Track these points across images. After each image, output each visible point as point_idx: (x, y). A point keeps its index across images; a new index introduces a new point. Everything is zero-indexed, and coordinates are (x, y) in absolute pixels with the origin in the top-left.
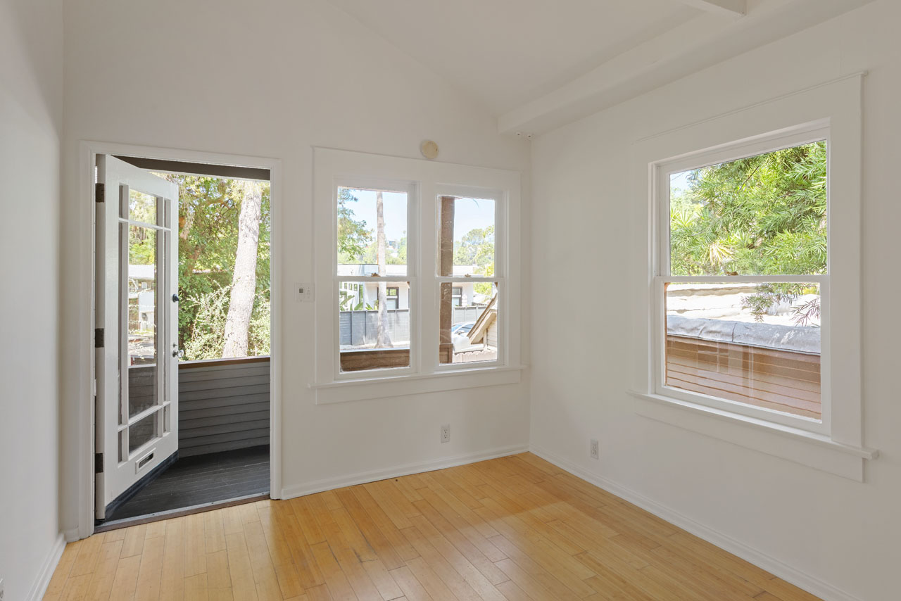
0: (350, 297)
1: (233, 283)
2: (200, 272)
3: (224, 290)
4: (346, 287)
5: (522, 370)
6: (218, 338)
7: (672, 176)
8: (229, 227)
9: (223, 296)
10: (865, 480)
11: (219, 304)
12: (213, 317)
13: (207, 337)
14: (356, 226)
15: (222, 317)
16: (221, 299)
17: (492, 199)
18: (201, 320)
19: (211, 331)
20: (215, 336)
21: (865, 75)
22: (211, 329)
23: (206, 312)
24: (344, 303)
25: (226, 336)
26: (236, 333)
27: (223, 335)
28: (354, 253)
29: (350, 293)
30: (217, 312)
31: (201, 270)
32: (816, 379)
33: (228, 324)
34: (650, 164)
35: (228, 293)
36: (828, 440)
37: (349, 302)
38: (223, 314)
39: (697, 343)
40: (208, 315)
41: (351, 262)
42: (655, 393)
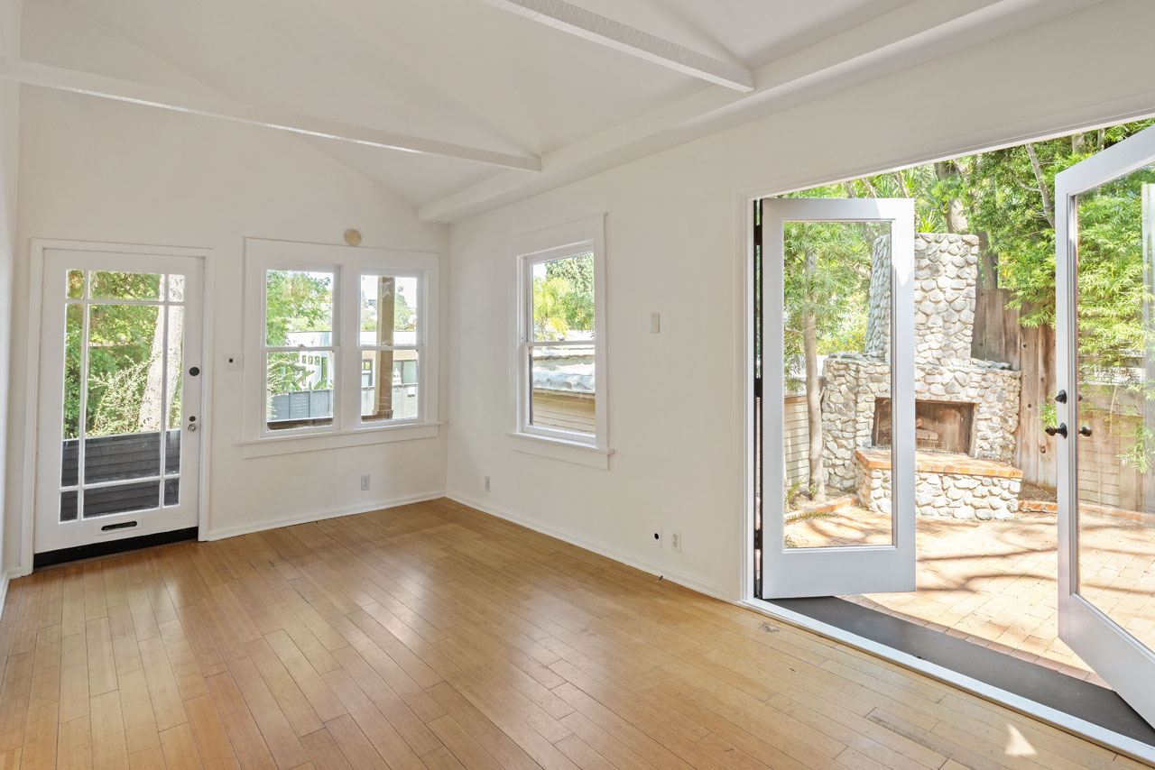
0: (310, 373)
1: (151, 359)
2: (99, 345)
3: (139, 367)
4: (304, 361)
5: (439, 426)
6: (130, 425)
7: (535, 266)
8: (141, 286)
9: (136, 374)
10: (609, 469)
11: (132, 384)
12: (123, 399)
13: (116, 423)
14: (317, 284)
15: (135, 400)
16: (134, 378)
17: (412, 276)
18: (108, 405)
19: (120, 417)
20: (127, 422)
21: (606, 215)
22: (121, 415)
23: (115, 394)
24: (302, 379)
25: (141, 422)
26: (154, 418)
27: (136, 421)
28: (314, 318)
29: (309, 367)
30: (129, 393)
31: (101, 343)
32: (593, 409)
33: (145, 407)
34: (518, 257)
35: (144, 371)
36: (595, 447)
37: (308, 379)
38: (137, 396)
39: (557, 394)
40: (117, 398)
41: (310, 329)
42: (522, 431)
